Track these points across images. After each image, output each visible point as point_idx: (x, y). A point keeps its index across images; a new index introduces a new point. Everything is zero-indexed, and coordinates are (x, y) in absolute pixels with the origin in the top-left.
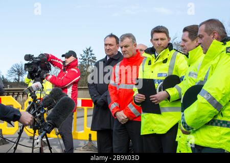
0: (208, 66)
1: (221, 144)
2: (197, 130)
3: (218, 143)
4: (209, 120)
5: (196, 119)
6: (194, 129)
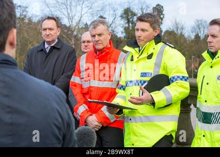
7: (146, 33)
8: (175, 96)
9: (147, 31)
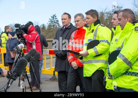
0: (123, 38)
1: (131, 86)
2: (117, 78)
3: (129, 85)
4: (124, 72)
5: (116, 71)
6: (115, 77)
7: (90, 20)
8: (99, 50)
9: (90, 18)
